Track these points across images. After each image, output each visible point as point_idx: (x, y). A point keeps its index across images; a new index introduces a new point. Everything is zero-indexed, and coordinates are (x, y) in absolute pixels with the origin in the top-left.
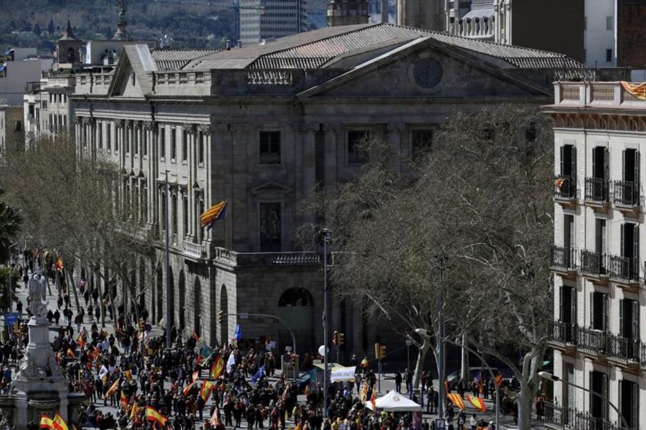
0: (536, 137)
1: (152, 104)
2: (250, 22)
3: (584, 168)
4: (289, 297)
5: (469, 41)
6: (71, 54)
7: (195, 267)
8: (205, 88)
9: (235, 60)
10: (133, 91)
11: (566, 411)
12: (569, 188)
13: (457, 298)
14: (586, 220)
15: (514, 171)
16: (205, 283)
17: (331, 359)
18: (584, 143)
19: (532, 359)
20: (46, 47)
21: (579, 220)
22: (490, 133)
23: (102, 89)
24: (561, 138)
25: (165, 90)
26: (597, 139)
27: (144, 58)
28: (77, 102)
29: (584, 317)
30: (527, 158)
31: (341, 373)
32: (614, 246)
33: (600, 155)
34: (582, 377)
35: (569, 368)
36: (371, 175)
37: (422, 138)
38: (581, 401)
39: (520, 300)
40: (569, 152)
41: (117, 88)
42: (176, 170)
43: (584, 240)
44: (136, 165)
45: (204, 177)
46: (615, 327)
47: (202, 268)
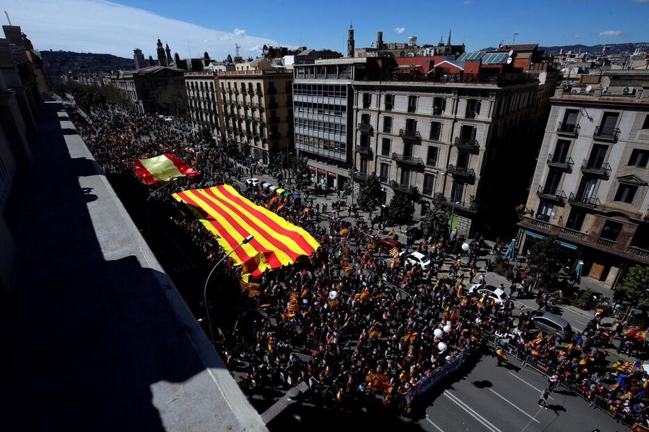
0: (183, 81)
1: (124, 79)
2: (137, 66)
3: (190, 85)
4: (151, 106)
5: (172, 68)
6: (109, 72)
7: (136, 103)
8: (132, 76)
9: (136, 72)
10: (120, 77)
11: (193, 118)
12: (188, 88)
13: (175, 104)
14: (191, 92)
15: (180, 85)
16: (138, 105)
17: (159, 114)
18: (190, 81)
19: (187, 112)
20: (105, 71)
22: (176, 81)
23: (115, 77)
24: (186, 81)
25: (125, 77)
26: (191, 81)
27: (121, 72)
28: (112, 79)
29: (193, 106)
30: (182, 84)
31: (161, 116)
32: (196, 95)
33: (192, 83)
34: (194, 114)
35: (192, 112)
36: (160, 88)
37: (166, 83)
38: (195, 117)
39: (184, 104)
40: (188, 83)
41: (118, 76)
42: (130, 89)
43: (192, 95)
44: (123, 88)
45: (135, 90)
46: (198, 107)
47: (137, 103)
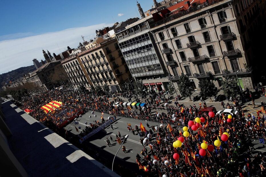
0: (61, 66)
1: (32, 77)
2: (37, 68)
3: (66, 66)
4: (50, 85)
5: (54, 62)
6: (24, 76)
7: (42, 86)
8: (36, 74)
9: (37, 71)
10: (30, 76)
11: (73, 83)
12: (65, 68)
13: (61, 79)
14: (68, 70)
15: (61, 69)
16: (43, 87)
17: (55, 88)
18: (65, 65)
19: (69, 81)
20: (22, 77)
21: (67, 70)
22: (58, 67)
23: (28, 77)
24: (63, 65)
25: (33, 75)
26: (66, 64)
27: (30, 74)
28: (27, 79)
29: (71, 76)
30: (61, 67)
31: (56, 88)
32: (70, 70)
33: (66, 65)
34: (73, 80)
35: (72, 80)
36: (51, 74)
37: (53, 70)
38: (74, 82)
39: (66, 77)
40: (64, 66)
41: (29, 77)
42: (37, 80)
43: (68, 71)
44: (33, 81)
45: (39, 80)
46: (73, 76)
47: (43, 86)
